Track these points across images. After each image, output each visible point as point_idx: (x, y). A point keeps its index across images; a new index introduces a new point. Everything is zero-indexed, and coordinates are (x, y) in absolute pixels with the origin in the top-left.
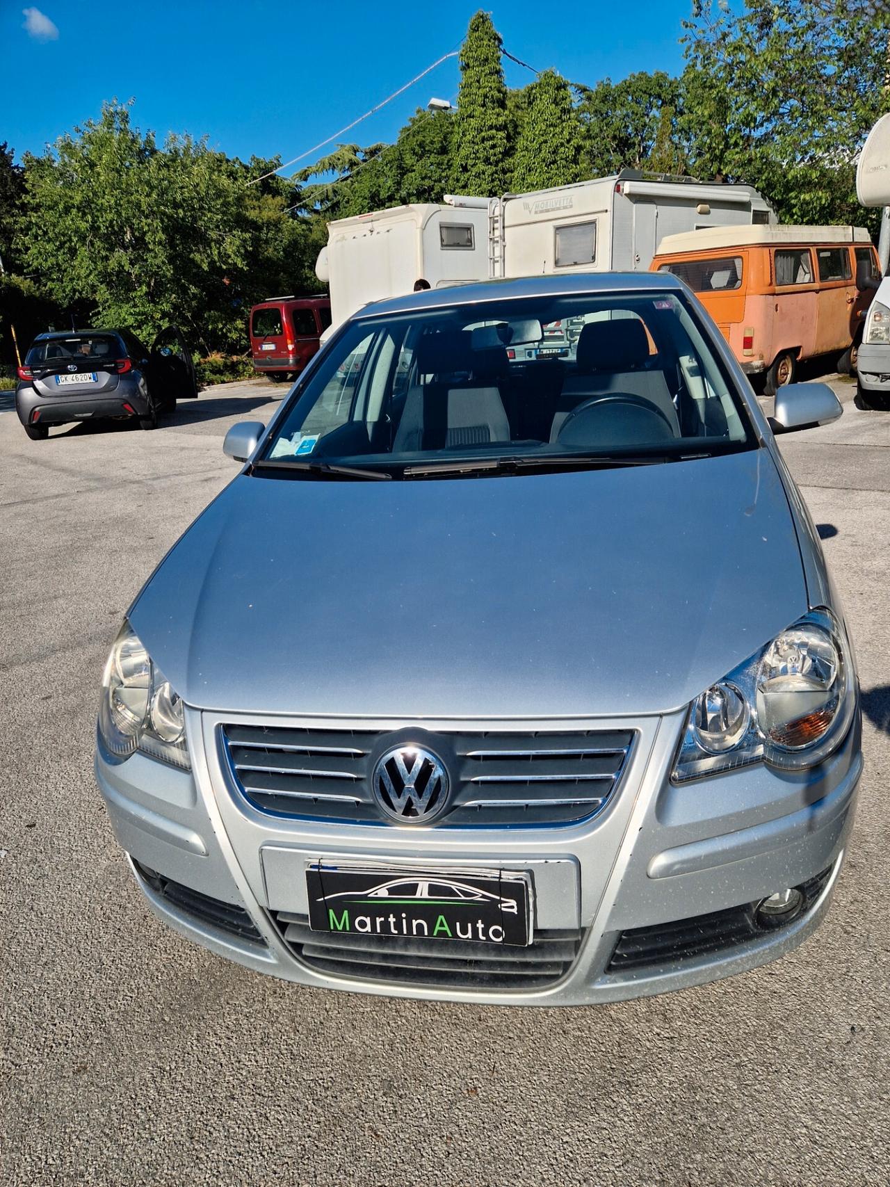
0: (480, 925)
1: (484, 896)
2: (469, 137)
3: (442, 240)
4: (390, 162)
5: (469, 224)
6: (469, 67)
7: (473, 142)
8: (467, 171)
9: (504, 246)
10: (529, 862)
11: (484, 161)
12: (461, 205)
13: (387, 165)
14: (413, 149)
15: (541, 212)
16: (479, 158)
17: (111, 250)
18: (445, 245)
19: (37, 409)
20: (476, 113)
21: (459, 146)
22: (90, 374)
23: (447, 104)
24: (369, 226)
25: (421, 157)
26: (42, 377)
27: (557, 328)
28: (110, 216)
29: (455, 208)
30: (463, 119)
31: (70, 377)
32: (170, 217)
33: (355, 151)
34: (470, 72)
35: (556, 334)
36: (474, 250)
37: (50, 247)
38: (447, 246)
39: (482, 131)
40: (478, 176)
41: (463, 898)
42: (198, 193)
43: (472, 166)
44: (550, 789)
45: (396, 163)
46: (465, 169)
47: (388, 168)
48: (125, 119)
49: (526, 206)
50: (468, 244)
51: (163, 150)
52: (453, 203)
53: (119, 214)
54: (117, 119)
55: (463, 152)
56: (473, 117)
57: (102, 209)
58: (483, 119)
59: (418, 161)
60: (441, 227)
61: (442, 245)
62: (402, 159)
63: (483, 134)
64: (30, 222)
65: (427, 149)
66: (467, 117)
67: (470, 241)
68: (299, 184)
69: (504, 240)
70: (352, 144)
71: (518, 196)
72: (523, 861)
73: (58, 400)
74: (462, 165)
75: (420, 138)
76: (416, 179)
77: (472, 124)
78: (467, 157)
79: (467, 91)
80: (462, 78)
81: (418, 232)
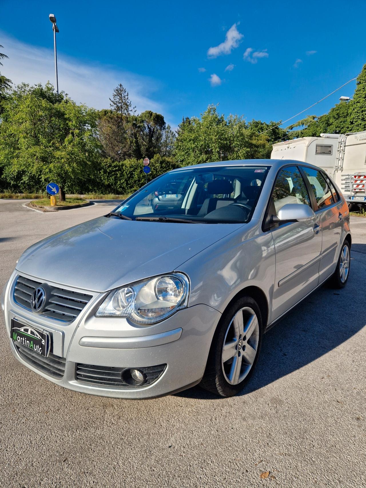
0: (38, 347)
1: (39, 337)
2: (356, 110)
3: (316, 151)
4: (322, 122)
5: (330, 145)
6: (360, 83)
7: (357, 112)
8: (353, 124)
9: (344, 154)
10: (52, 330)
11: (362, 120)
12: (328, 137)
13: (321, 123)
14: (334, 117)
15: (362, 140)
16: (359, 119)
17: (201, 154)
18: (317, 153)
19: (158, 205)
20: (361, 101)
21: (351, 114)
22: (176, 195)
23: (348, 98)
24: (288, 145)
25: (337, 119)
26: (161, 195)
27: (363, 188)
28: (202, 143)
29: (325, 139)
30: (355, 103)
31: (169, 195)
32: (221, 144)
33: (314, 118)
34: (361, 85)
35: (362, 190)
36: (332, 155)
37: (183, 153)
38: (318, 153)
39: (362, 108)
40: (358, 125)
41: (36, 336)
42: (233, 135)
43: (355, 122)
44: (69, 310)
45: (325, 122)
46: (352, 123)
47: (322, 124)
48: (214, 111)
49: (356, 138)
50: (330, 153)
51: (226, 120)
52: (324, 136)
53: (205, 142)
54: (212, 110)
55: (352, 116)
56: (359, 102)
57: (200, 140)
58: (363, 103)
59: (335, 120)
60: (317, 146)
61: (316, 153)
62: (329, 120)
63: (363, 109)
64: (178, 145)
65: (340, 116)
66: (356, 103)
67: (330, 151)
68: (288, 131)
69: (344, 151)
70: (313, 115)
71: (354, 133)
72: (50, 329)
73: (164, 202)
74: (350, 121)
75: (338, 112)
76: (333, 128)
77: (358, 105)
78: (354, 118)
79: (358, 92)
80: (357, 87)
81: (306, 148)
